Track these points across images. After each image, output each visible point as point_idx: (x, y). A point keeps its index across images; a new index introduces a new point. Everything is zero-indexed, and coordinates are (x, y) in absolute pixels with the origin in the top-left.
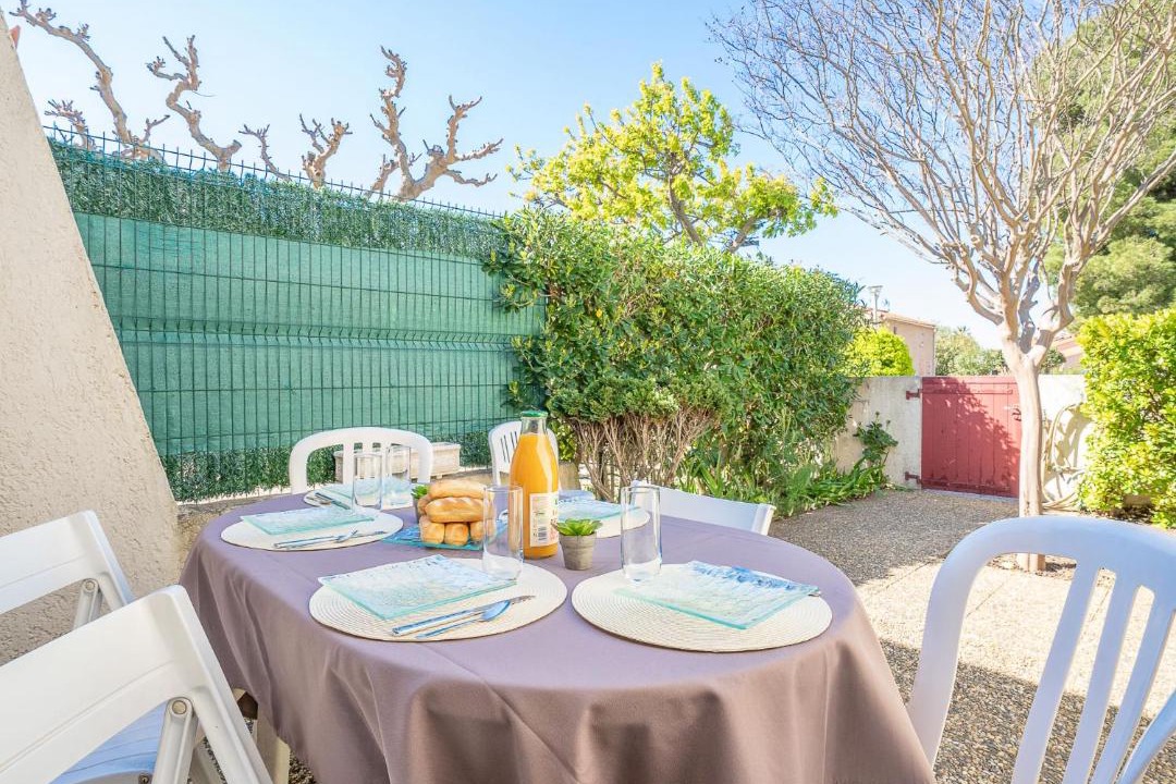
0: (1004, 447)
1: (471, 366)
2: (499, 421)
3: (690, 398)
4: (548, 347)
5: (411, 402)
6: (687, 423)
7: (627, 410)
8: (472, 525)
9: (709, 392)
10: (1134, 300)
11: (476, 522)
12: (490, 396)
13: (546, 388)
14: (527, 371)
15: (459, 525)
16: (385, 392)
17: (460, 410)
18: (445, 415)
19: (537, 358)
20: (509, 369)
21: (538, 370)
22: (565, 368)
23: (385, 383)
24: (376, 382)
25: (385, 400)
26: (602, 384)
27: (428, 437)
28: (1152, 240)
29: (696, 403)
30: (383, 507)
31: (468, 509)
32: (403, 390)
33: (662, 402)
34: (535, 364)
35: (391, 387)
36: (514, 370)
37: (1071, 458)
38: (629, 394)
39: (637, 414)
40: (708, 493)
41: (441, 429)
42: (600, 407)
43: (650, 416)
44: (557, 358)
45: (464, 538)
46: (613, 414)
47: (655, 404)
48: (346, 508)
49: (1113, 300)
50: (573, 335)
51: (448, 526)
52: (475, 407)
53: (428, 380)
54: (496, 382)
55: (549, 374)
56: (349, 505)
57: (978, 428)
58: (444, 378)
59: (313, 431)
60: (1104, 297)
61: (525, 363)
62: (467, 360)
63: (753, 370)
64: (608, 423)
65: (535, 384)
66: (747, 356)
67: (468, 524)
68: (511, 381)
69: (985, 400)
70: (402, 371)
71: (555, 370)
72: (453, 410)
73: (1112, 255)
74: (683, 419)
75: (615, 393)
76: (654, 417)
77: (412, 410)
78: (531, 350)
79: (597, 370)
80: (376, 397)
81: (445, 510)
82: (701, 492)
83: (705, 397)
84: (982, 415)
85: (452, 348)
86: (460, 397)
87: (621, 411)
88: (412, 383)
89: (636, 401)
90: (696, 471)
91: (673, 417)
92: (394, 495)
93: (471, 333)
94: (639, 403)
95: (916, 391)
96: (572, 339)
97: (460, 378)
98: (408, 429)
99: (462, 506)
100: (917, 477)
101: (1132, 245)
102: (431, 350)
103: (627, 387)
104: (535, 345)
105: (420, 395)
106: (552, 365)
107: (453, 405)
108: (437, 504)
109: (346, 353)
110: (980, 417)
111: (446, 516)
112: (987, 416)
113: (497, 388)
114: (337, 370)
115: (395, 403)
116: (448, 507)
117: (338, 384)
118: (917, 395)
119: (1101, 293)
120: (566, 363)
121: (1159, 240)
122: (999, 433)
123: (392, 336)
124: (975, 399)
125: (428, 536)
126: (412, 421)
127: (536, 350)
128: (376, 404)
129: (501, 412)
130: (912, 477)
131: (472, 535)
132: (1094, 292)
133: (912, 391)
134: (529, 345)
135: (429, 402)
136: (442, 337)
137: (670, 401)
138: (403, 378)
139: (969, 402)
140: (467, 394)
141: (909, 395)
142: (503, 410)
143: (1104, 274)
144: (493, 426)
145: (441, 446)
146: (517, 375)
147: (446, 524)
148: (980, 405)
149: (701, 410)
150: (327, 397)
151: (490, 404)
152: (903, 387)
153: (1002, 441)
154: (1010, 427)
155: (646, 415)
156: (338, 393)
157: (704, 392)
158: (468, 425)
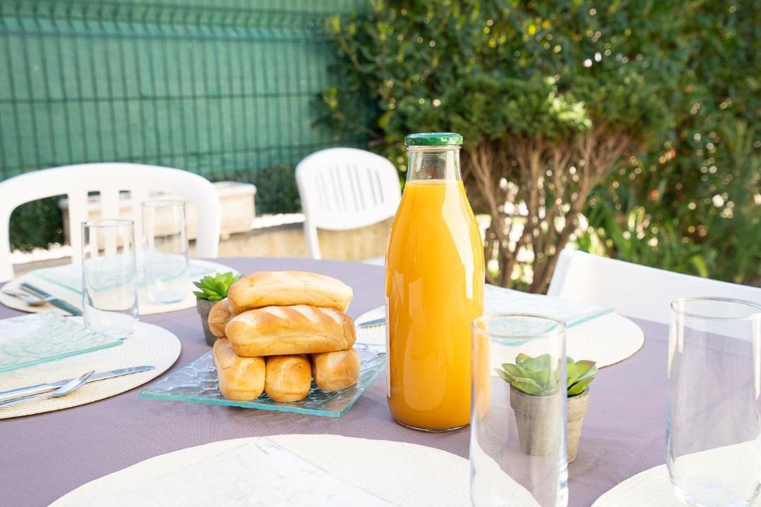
1: (264, 64)
2: (311, 149)
3: (605, 110)
4: (383, 33)
5: (176, 122)
6: (596, 149)
7: (509, 130)
8: (318, 360)
9: (635, 99)
11: (325, 353)
12: (295, 111)
13: (380, 97)
14: (349, 72)
15: (293, 361)
16: (134, 106)
17: (250, 132)
18: (228, 142)
19: (365, 51)
20: (323, 69)
21: (369, 69)
22: (409, 66)
23: (132, 92)
24: (118, 93)
25: (135, 119)
26: (467, 89)
27: (206, 177)
29: (614, 115)
30: (144, 309)
31: (309, 329)
32: (161, 103)
33: (564, 116)
34: (362, 59)
35: (142, 98)
36: (331, 70)
38: (513, 104)
39: (524, 134)
40: (613, 252)
41: (224, 162)
42: (466, 125)
43: (545, 138)
44: (395, 50)
45: (304, 387)
46: (486, 136)
47: (554, 119)
48: (75, 313)
50: (418, 13)
51: (272, 365)
52: (273, 129)
53: (199, 85)
54: (304, 89)
55: (384, 74)
56: (78, 306)
58: (224, 83)
59: (23, 168)
61: (347, 59)
62: (258, 55)
63: (690, 63)
64: (478, 149)
65: (364, 91)
66: (681, 41)
67: (310, 359)
68: (325, 87)
70: (159, 74)
71: (393, 69)
72: (240, 132)
74: (591, 142)
75: (488, 103)
76: (551, 139)
77: (177, 135)
78: (356, 38)
79: (455, 69)
80: (120, 114)
81: (265, 334)
82: (601, 249)
83: (628, 106)
85: (233, 34)
86: (250, 114)
87: (499, 132)
88: (174, 92)
89: (524, 115)
90: (598, 221)
91: (580, 139)
92: (160, 286)
93: (261, 12)
94: (529, 118)
96: (418, 19)
97: (248, 84)
98: (172, 166)
99: (298, 323)
102: (202, 39)
103: (506, 93)
104: (360, 30)
105: (189, 112)
106: (389, 61)
107: (239, 125)
108: (247, 319)
109: (66, 44)
111: (269, 344)
113: (305, 100)
114: (53, 71)
115: (150, 124)
116: (269, 326)
117: (56, 93)
120: (409, 57)
123: (138, 14)
125: (234, 386)
126: (178, 150)
127: (364, 38)
128: (120, 125)
129: (310, 135)
131: (319, 378)
134: (352, 29)
135: (202, 122)
136: (217, 17)
137: (577, 113)
138: (160, 84)
140: (261, 110)
142: (316, 133)
144: (302, 156)
145: (224, 188)
146: (335, 78)
147: (267, 359)
149: (620, 127)
150: (41, 115)
151: (295, 125)
155: (538, 136)
156: (57, 108)
157: (627, 99)
158: (264, 156)
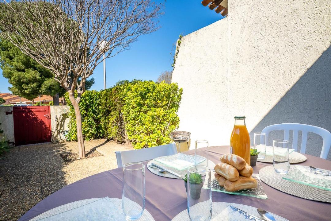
0: (44, 127)
10: (32, 86)
28: (36, 71)
37: (63, 128)
49: (27, 85)
57: (35, 122)
60: (24, 84)
69: (37, 113)
73: (26, 72)
84: (37, 118)
95: (10, 112)
100: (13, 143)
101: (31, 71)
110: (36, 119)
112: (38, 118)
118: (11, 113)
119: (23, 83)
121: (38, 71)
122: (42, 123)
124: (33, 113)
130: (11, 143)
132: (21, 82)
133: (8, 112)
139: (31, 114)
141: (7, 113)
143: (24, 78)
148: (35, 115)
152: (4, 110)
153: (43, 125)
154: (46, 121)
